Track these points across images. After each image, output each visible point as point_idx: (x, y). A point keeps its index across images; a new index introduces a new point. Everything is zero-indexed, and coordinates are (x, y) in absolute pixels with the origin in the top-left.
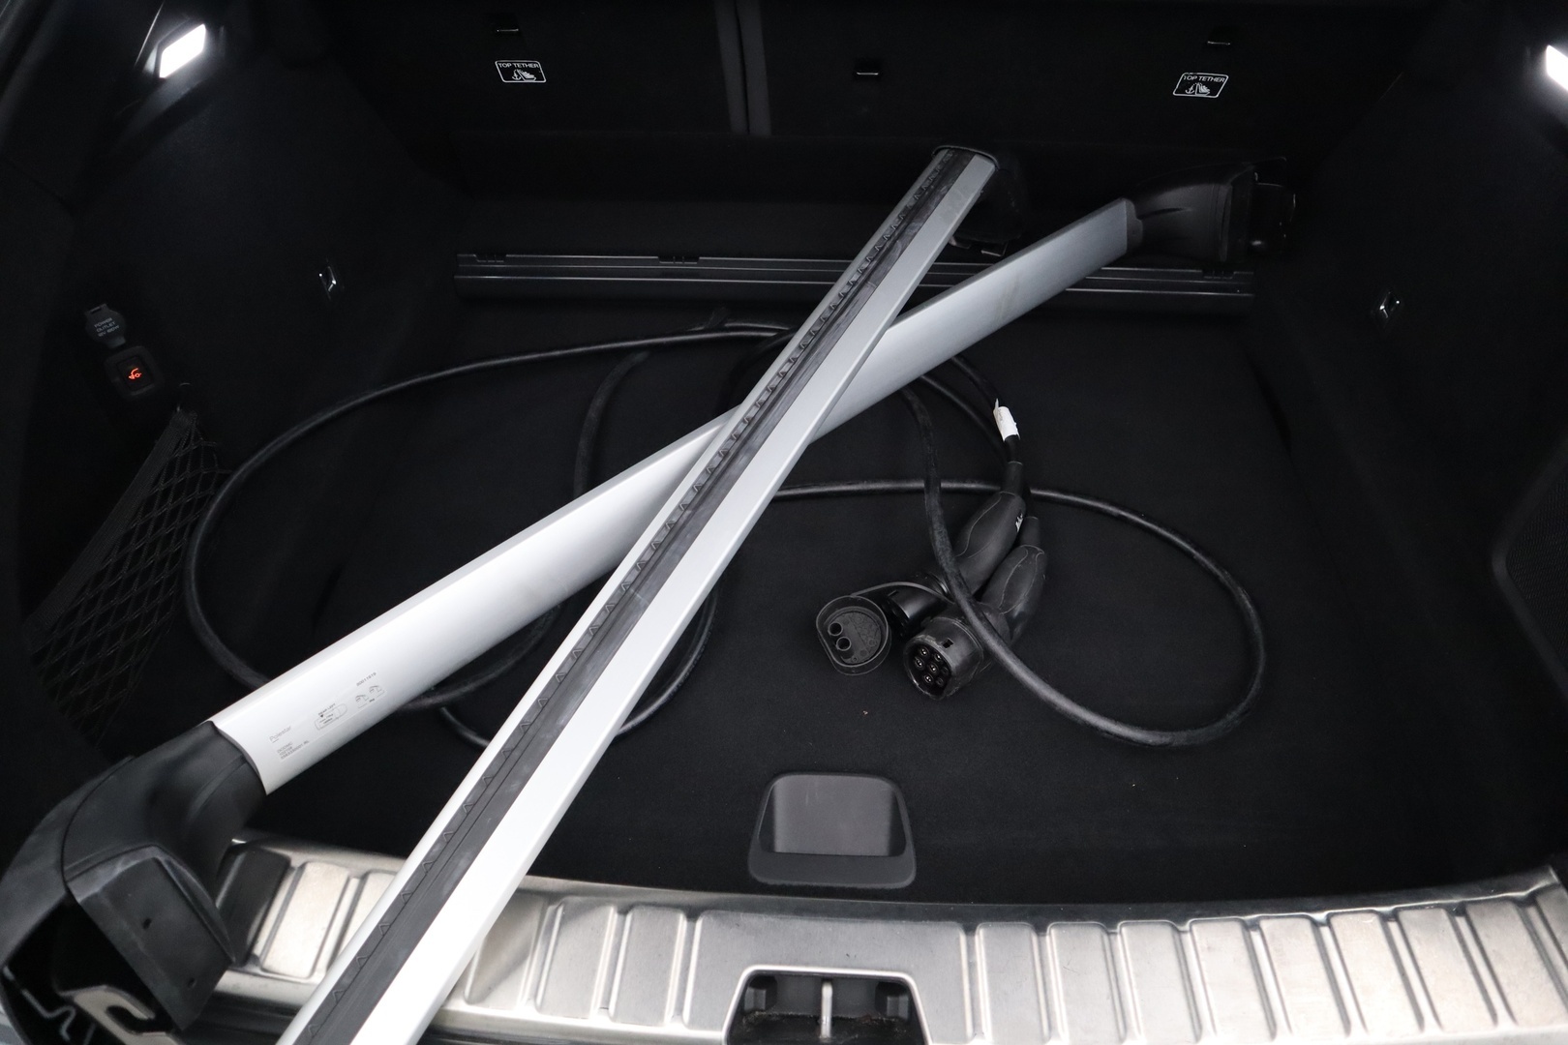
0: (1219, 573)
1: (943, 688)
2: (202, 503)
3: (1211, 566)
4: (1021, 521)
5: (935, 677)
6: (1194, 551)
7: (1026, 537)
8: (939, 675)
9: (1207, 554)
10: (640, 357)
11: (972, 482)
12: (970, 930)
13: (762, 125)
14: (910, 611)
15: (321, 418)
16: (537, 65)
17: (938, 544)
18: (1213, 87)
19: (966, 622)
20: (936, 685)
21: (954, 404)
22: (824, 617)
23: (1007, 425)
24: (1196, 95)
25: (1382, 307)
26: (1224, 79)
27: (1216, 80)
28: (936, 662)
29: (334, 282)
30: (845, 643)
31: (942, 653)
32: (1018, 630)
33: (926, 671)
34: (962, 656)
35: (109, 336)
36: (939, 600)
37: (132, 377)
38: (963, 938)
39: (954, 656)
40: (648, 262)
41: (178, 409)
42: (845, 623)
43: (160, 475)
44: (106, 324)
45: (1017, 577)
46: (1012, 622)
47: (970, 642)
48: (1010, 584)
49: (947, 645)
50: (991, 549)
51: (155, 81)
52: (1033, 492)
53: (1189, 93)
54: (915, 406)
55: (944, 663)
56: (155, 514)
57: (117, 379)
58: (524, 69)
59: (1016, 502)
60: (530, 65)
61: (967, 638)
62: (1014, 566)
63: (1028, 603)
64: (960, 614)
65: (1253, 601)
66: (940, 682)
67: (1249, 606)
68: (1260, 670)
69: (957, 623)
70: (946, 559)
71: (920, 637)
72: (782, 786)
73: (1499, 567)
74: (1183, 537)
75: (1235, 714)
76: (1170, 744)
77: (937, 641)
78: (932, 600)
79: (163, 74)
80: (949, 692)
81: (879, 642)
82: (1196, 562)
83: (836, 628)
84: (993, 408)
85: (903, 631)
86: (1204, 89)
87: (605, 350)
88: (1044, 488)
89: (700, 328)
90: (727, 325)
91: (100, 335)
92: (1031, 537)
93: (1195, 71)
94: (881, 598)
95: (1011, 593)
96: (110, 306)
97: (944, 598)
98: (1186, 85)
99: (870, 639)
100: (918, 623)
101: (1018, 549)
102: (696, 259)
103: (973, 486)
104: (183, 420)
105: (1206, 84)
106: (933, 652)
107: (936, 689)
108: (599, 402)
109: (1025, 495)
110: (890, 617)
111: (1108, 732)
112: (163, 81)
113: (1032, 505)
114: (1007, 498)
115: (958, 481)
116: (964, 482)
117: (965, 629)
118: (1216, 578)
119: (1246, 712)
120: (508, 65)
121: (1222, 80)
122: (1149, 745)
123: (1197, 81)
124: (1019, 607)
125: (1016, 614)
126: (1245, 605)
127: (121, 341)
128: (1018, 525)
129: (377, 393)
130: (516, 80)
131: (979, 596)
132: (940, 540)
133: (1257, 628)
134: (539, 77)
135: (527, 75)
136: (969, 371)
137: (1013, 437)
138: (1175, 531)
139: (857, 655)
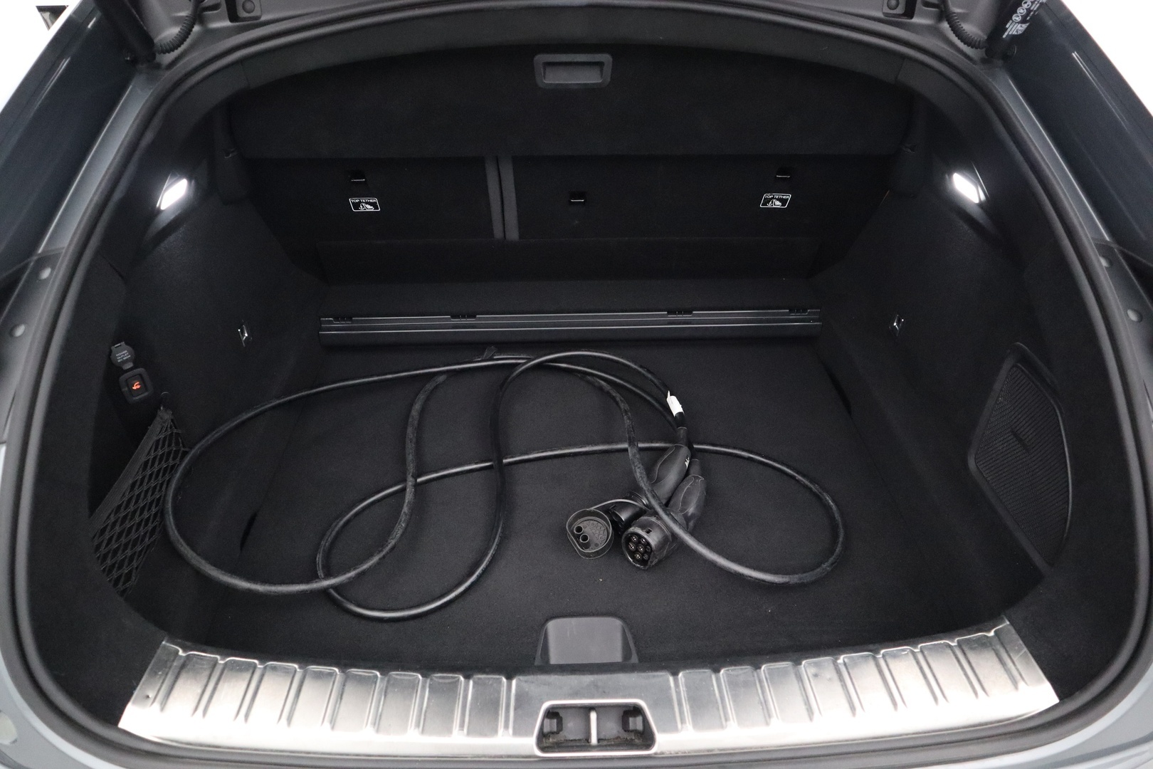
0: (812, 486)
1: (647, 561)
2: (173, 468)
3: (807, 482)
4: (688, 461)
5: (642, 555)
6: (796, 475)
7: (692, 471)
8: (645, 552)
9: (804, 476)
10: (441, 378)
11: (657, 442)
12: (675, 674)
13: (513, 234)
14: (624, 516)
15: (245, 416)
16: (375, 200)
17: (638, 474)
18: (783, 201)
19: (659, 518)
20: (643, 559)
21: (641, 397)
22: (570, 525)
23: (675, 406)
24: (774, 206)
25: (895, 324)
26: (789, 197)
27: (784, 197)
28: (642, 544)
29: (246, 335)
30: (585, 538)
31: (646, 536)
32: (691, 524)
33: (637, 551)
34: (658, 538)
35: (125, 362)
36: (641, 509)
37: (135, 388)
38: (671, 679)
39: (653, 539)
40: (446, 319)
41: (162, 408)
42: (585, 528)
43: (152, 447)
44: (123, 354)
45: (689, 493)
46: (687, 519)
47: (663, 530)
48: (684, 497)
49: (648, 532)
50: (671, 478)
51: (159, 211)
52: (695, 446)
53: (769, 205)
54: (618, 399)
55: (648, 544)
56: (149, 472)
57: (126, 389)
58: (367, 203)
59: (684, 451)
60: (371, 201)
61: (661, 528)
62: (687, 486)
63: (697, 507)
64: (656, 514)
65: (834, 501)
66: (646, 557)
67: (832, 504)
68: (841, 539)
69: (653, 519)
70: (644, 484)
71: (632, 529)
72: (552, 626)
73: (972, 463)
74: (788, 467)
75: (826, 564)
76: (787, 583)
77: (642, 530)
78: (638, 509)
79: (163, 208)
80: (652, 562)
81: (606, 537)
82: (798, 481)
83: (579, 529)
84: (667, 397)
85: (619, 528)
86: (778, 203)
87: (420, 374)
88: (702, 444)
89: (479, 359)
90: (495, 357)
91: (119, 361)
92: (695, 470)
93: (771, 192)
94: (607, 510)
95: (685, 503)
96: (126, 344)
97: (644, 507)
98: (767, 201)
99: (600, 536)
100: (630, 522)
101: (688, 478)
102: (474, 317)
103: (657, 445)
104: (165, 415)
105: (779, 200)
106: (640, 537)
107: (643, 562)
108: (417, 406)
109: (690, 447)
110: (613, 522)
111: (750, 577)
112: (163, 211)
113: (694, 454)
114: (678, 448)
115: (648, 442)
116: (652, 443)
117: (659, 523)
118: (810, 489)
119: (835, 562)
120: (357, 201)
121: (788, 197)
122: (776, 584)
123: (773, 198)
124: (691, 510)
125: (690, 514)
126: (829, 503)
127: (130, 365)
128: (687, 464)
129: (278, 402)
130: (362, 209)
131: (666, 505)
132: (639, 473)
133: (837, 515)
134: (376, 207)
135: (369, 207)
136: (649, 376)
137: (680, 413)
138: (782, 464)
139: (592, 546)
